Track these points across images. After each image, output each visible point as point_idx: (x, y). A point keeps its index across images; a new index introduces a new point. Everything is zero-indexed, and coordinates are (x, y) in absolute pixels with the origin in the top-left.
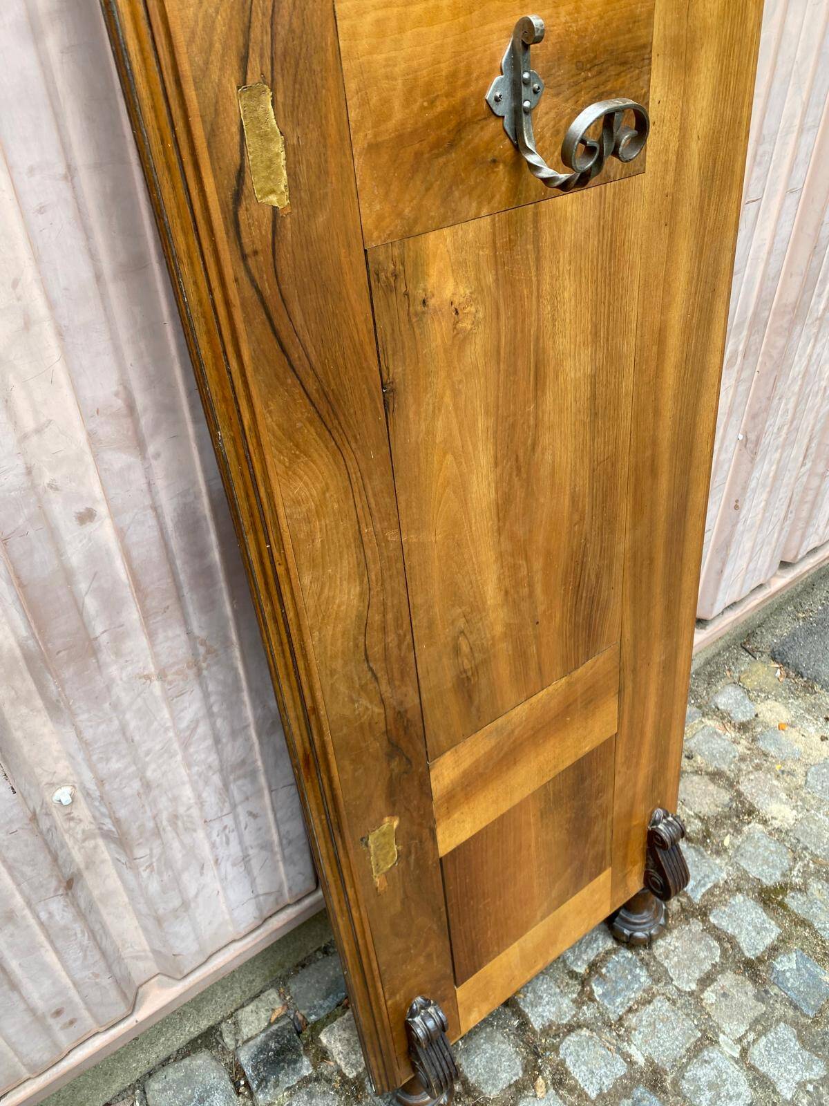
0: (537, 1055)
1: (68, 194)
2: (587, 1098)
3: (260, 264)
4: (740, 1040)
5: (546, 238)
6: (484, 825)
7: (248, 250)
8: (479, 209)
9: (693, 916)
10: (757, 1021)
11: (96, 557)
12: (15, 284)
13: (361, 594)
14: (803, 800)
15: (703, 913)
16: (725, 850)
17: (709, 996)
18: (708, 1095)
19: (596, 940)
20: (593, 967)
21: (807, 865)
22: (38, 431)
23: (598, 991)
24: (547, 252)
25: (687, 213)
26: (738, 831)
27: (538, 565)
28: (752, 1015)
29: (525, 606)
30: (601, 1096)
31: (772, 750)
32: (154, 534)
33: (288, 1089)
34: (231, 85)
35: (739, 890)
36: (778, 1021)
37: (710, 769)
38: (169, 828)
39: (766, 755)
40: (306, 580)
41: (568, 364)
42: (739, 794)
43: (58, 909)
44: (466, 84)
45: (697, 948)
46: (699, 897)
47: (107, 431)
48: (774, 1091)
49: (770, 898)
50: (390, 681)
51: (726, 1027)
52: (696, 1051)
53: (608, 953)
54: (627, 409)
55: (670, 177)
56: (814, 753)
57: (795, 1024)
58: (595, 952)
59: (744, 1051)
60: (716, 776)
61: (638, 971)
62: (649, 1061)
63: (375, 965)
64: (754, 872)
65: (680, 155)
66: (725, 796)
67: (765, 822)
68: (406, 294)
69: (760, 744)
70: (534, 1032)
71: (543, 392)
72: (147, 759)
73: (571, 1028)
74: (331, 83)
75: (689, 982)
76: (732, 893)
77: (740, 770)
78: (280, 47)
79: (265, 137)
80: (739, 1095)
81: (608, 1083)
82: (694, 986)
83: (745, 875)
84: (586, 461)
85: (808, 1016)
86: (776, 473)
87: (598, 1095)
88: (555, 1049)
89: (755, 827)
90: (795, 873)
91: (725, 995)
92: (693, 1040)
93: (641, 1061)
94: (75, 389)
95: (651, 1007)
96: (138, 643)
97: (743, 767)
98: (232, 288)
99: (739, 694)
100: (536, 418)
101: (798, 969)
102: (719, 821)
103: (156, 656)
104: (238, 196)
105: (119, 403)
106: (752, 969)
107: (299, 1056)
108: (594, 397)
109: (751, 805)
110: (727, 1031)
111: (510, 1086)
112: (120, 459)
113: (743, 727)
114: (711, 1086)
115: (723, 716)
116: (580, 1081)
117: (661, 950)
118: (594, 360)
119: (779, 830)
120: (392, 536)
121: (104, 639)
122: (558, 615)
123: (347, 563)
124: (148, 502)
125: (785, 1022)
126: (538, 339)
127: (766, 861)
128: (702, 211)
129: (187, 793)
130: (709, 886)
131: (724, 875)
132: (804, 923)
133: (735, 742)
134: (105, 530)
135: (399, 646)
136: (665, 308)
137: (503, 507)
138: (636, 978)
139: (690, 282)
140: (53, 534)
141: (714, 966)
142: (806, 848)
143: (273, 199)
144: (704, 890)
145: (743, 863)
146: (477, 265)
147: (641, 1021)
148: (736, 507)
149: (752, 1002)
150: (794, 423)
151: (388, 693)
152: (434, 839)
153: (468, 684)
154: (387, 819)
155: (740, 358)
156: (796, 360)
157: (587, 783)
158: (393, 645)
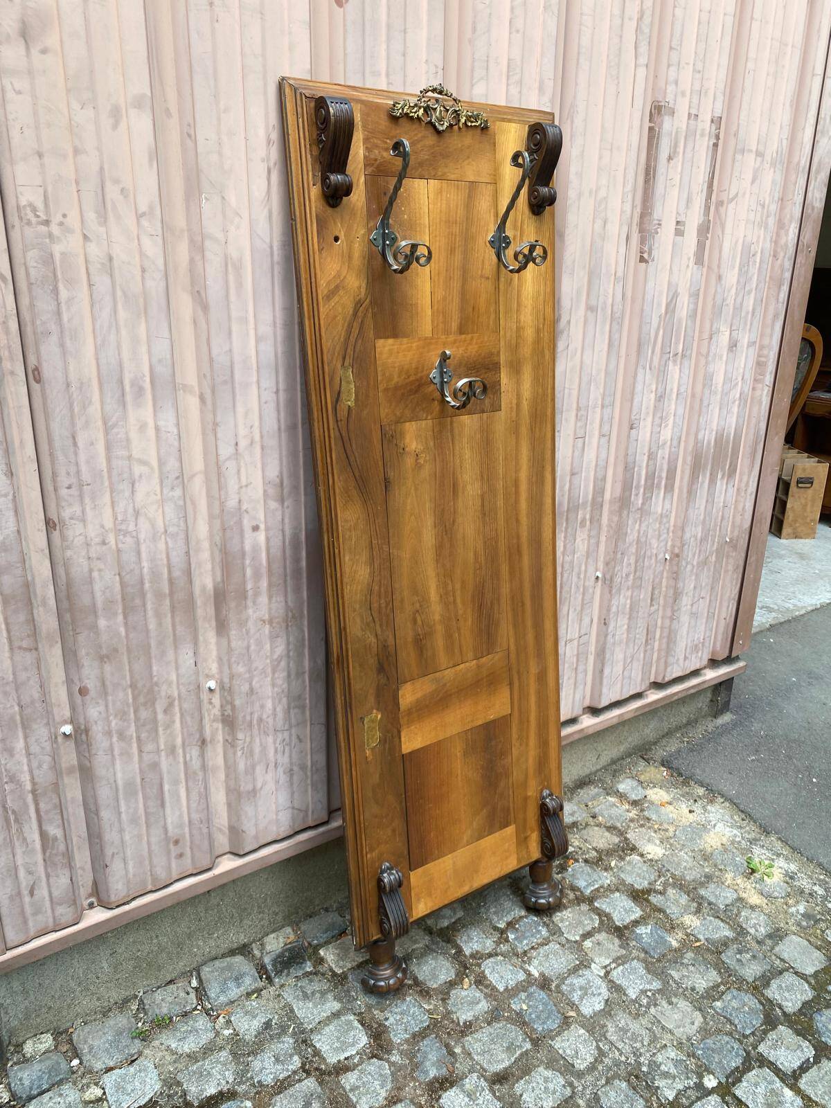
0: (466, 968)
1: (275, 398)
2: (497, 990)
3: (343, 424)
4: (606, 967)
5: (456, 431)
6: (428, 743)
7: (339, 419)
8: (427, 416)
9: (583, 902)
10: (618, 958)
11: (255, 548)
12: (251, 427)
13: (370, 572)
14: (671, 845)
15: (590, 900)
16: (612, 869)
17: (588, 944)
18: (579, 993)
19: (514, 909)
20: (510, 925)
21: (668, 880)
22: (246, 486)
23: (511, 936)
24: (457, 437)
25: (524, 430)
26: (622, 859)
27: (458, 586)
28: (614, 955)
29: (451, 607)
30: (506, 989)
31: (654, 817)
32: (280, 544)
33: (296, 977)
34: (339, 366)
35: (618, 890)
36: (633, 959)
37: (608, 825)
38: (256, 726)
39: (648, 819)
40: (347, 558)
41: (469, 487)
42: (626, 839)
44: (422, 371)
45: (583, 918)
46: (589, 891)
47: (271, 491)
48: (625, 994)
49: (638, 896)
50: (381, 625)
51: (597, 960)
52: (574, 971)
53: (521, 917)
54: (501, 515)
55: (514, 414)
56: (683, 820)
57: (644, 961)
58: (513, 916)
59: (607, 973)
60: (610, 829)
61: (541, 928)
62: (542, 975)
63: (362, 817)
64: (629, 880)
65: (518, 405)
66: (616, 840)
67: (642, 855)
68: (396, 445)
69: (646, 813)
70: (465, 956)
71: (458, 497)
72: (255, 673)
73: (490, 955)
74: (372, 367)
75: (574, 935)
76: (612, 892)
77: (629, 827)
78: (356, 355)
79: (348, 383)
80: (600, 994)
81: (512, 983)
82: (578, 938)
83: (623, 882)
84: (481, 537)
85: (654, 958)
86: (631, 605)
87: (505, 990)
88: (479, 965)
89: (635, 858)
90: (658, 883)
91: (599, 944)
92: (573, 965)
93: (536, 974)
94: (263, 471)
95: (547, 947)
96: (263, 599)
97: (632, 825)
98: (332, 431)
99: (635, 783)
100: (454, 509)
101: (651, 933)
102: (610, 853)
103: (270, 609)
104: (337, 401)
105: (278, 480)
106: (620, 932)
107: (304, 960)
108: (483, 505)
109: (633, 845)
110: (597, 961)
111: (446, 983)
112: (274, 505)
113: (635, 803)
114: (581, 988)
115: (622, 796)
116: (494, 982)
117: (558, 918)
118: (482, 488)
119: (651, 860)
120: (385, 548)
121: (250, 593)
122: (470, 620)
123: (364, 556)
124: (281, 528)
125: (638, 960)
126: (454, 473)
127: (639, 875)
128: (532, 430)
129: (269, 704)
130: (596, 886)
131: (608, 882)
132: (660, 910)
133: (628, 811)
134: (261, 537)
135: (386, 607)
136: (517, 471)
137: (439, 548)
138: (539, 932)
139: (529, 461)
140: (242, 531)
141: (594, 928)
142: (669, 871)
143: (349, 403)
144: (592, 888)
145: (622, 876)
146: (426, 437)
147: (539, 954)
148: (605, 624)
149: (617, 948)
150: (638, 574)
151: (379, 632)
152: (400, 738)
153: (421, 643)
154: (375, 711)
155: (588, 523)
156: (629, 531)
157: (493, 743)
158: (383, 605)
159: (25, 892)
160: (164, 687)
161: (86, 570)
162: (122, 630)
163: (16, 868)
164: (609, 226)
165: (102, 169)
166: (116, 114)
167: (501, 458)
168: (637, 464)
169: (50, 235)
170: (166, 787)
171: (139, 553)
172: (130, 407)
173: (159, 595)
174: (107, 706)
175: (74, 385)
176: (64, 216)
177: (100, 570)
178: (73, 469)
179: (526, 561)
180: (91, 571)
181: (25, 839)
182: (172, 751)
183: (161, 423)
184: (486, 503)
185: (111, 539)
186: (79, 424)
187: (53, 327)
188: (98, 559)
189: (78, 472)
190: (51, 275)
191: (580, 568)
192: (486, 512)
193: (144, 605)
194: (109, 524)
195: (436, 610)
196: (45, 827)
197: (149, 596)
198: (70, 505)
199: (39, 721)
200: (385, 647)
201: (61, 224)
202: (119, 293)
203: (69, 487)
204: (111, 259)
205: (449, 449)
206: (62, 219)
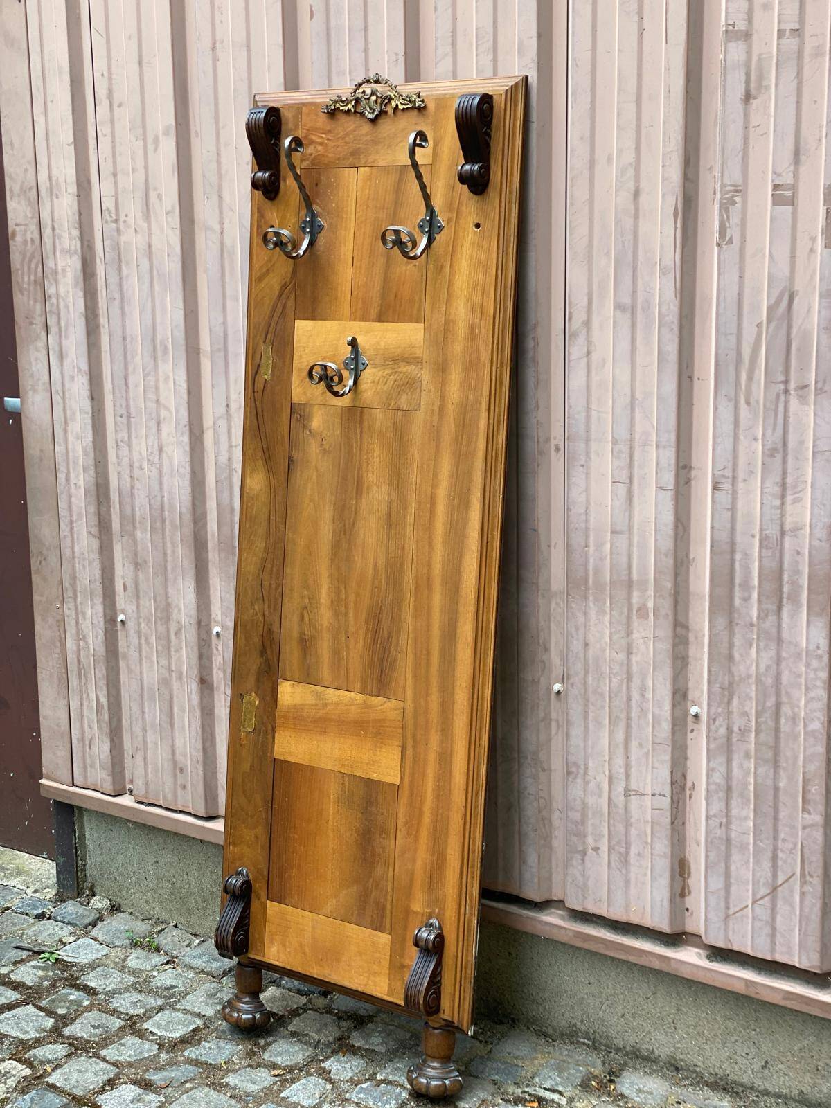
3: (258, 396)
5: (366, 424)
6: (301, 762)
7: (256, 390)
13: (266, 547)
20: (383, 1081)
23: (364, 1085)
24: (366, 430)
25: (447, 439)
27: (352, 598)
29: (342, 618)
34: (261, 342)
40: (247, 525)
41: (374, 488)
43: (194, 687)
50: (269, 607)
53: (400, 1086)
55: (435, 418)
58: (397, 1079)
61: (392, 1103)
65: (441, 408)
68: (303, 425)
70: (316, 1065)
71: (361, 498)
73: (327, 1079)
74: (290, 346)
78: (277, 333)
79: (268, 358)
81: (293, 1100)
84: (384, 551)
87: (283, 1097)
88: (308, 1075)
100: (356, 509)
108: (389, 514)
111: (272, 1062)
116: (289, 1089)
118: (390, 495)
120: (281, 527)
122: (362, 643)
123: (262, 529)
126: (359, 469)
128: (457, 441)
135: (276, 589)
136: (435, 486)
137: (336, 546)
139: (451, 477)
143: (266, 377)
146: (334, 425)
150: (763, 736)
151: (266, 613)
152: (274, 738)
153: (305, 644)
154: (253, 694)
155: (651, 615)
156: (737, 656)
157: (373, 809)
158: (273, 586)
159: (87, 743)
160: (176, 611)
161: (129, 485)
162: (150, 545)
163: (82, 716)
164: (643, 198)
165: (147, 181)
166: (156, 140)
167: (415, 466)
168: (739, 548)
169: (118, 230)
170: (176, 709)
171: (161, 484)
172: (160, 362)
173: (174, 527)
174: (138, 607)
175: (129, 339)
176: (126, 216)
177: (138, 489)
178: (124, 404)
179: (437, 599)
180: (132, 487)
181: (88, 695)
182: (180, 678)
183: (177, 378)
184: (393, 513)
185: (145, 465)
186: (131, 369)
187: (117, 296)
188: (138, 480)
189: (128, 406)
190: (117, 258)
191: (643, 680)
192: (392, 522)
193: (163, 530)
194: (144, 454)
195: (325, 615)
196: (99, 693)
197: (167, 523)
198: (121, 430)
199: (98, 598)
200: (270, 632)
201: (125, 222)
202: (155, 273)
203: (121, 417)
204: (150, 246)
205: (356, 442)
206: (125, 218)
